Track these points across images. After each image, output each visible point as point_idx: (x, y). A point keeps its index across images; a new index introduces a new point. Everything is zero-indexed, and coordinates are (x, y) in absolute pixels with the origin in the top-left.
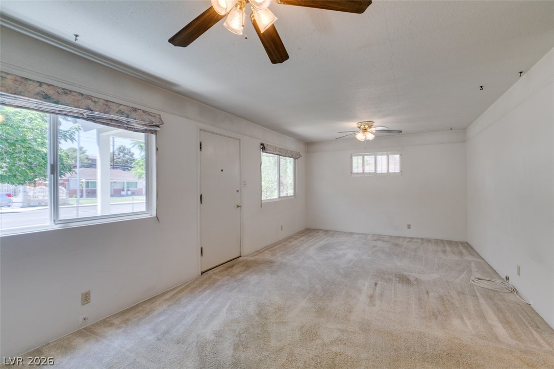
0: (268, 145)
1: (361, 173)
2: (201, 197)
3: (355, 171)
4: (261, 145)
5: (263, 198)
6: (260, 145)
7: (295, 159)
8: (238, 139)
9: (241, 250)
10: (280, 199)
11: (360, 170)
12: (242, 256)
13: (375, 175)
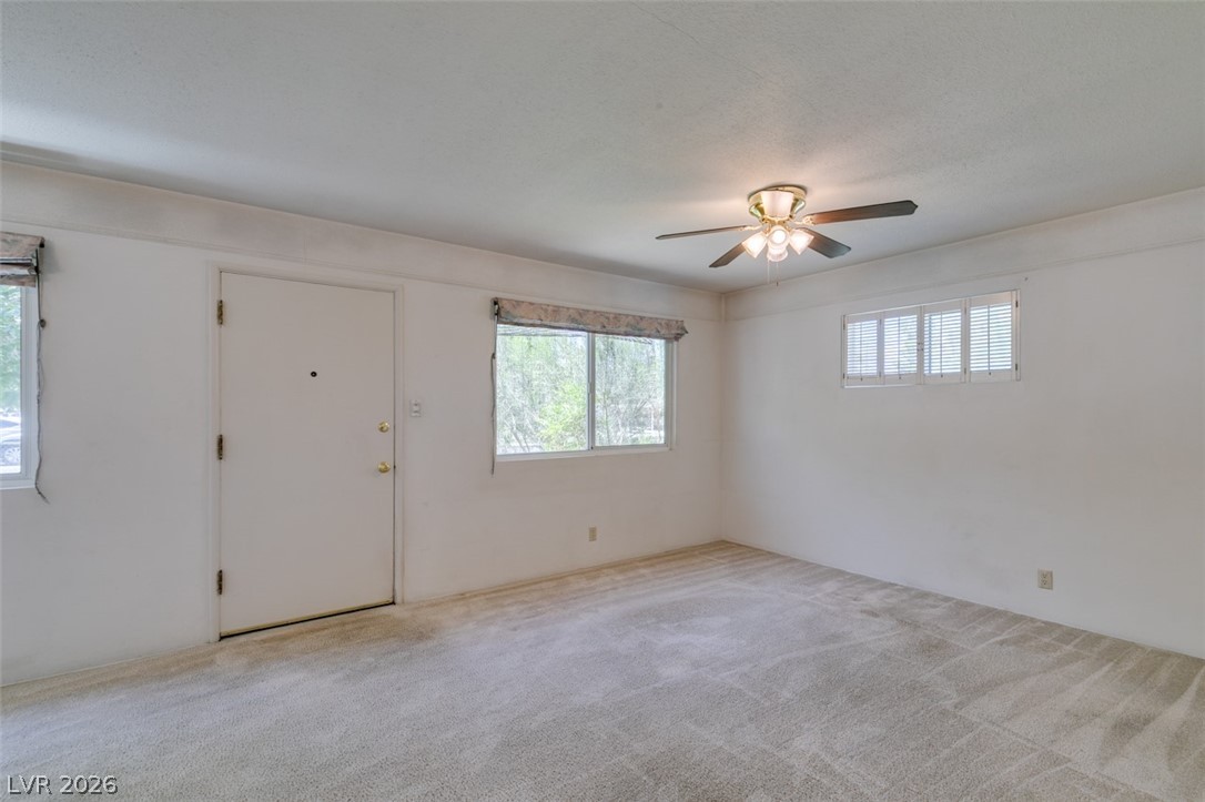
0: (518, 303)
1: (871, 377)
2: (220, 441)
3: (854, 368)
4: (496, 303)
5: (502, 448)
6: (489, 304)
7: (668, 340)
8: (389, 291)
9: (397, 588)
10: (593, 453)
11: (870, 368)
12: (398, 600)
13: (920, 382)
